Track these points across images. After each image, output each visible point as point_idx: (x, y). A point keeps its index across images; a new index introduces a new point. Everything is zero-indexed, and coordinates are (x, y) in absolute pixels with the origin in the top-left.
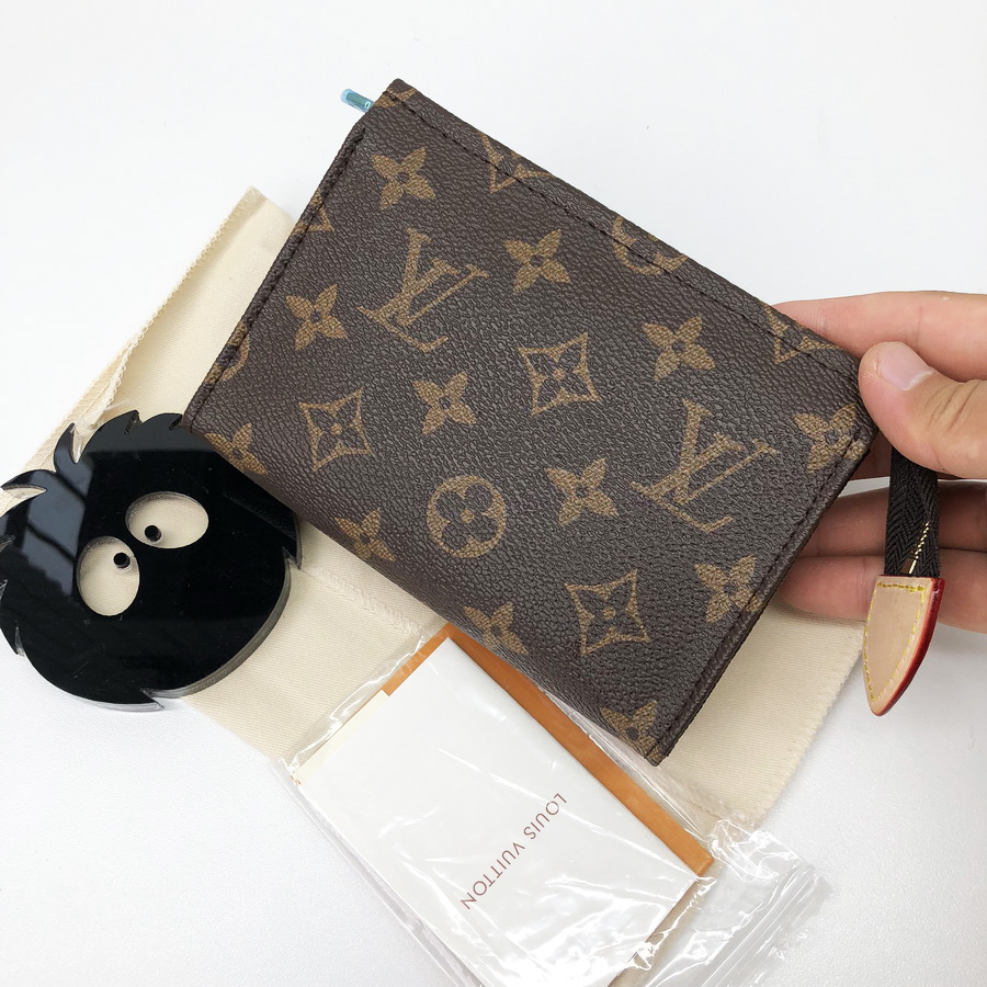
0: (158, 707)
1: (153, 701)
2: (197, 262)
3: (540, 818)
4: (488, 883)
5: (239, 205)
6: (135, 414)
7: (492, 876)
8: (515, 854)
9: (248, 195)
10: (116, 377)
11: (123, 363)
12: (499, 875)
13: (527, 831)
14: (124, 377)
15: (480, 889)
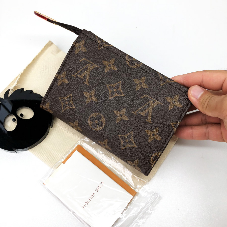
0: (16, 152)
1: (15, 151)
2: (37, 56)
3: (99, 187)
4: (88, 202)
5: (47, 44)
6: (23, 89)
7: (89, 201)
8: (93, 195)
9: (49, 42)
10: (18, 79)
11: (19, 76)
12: (90, 200)
13: (96, 190)
14: (19, 79)
15: (86, 204)
